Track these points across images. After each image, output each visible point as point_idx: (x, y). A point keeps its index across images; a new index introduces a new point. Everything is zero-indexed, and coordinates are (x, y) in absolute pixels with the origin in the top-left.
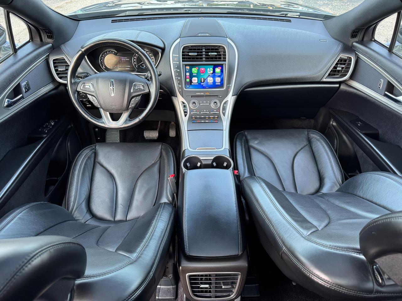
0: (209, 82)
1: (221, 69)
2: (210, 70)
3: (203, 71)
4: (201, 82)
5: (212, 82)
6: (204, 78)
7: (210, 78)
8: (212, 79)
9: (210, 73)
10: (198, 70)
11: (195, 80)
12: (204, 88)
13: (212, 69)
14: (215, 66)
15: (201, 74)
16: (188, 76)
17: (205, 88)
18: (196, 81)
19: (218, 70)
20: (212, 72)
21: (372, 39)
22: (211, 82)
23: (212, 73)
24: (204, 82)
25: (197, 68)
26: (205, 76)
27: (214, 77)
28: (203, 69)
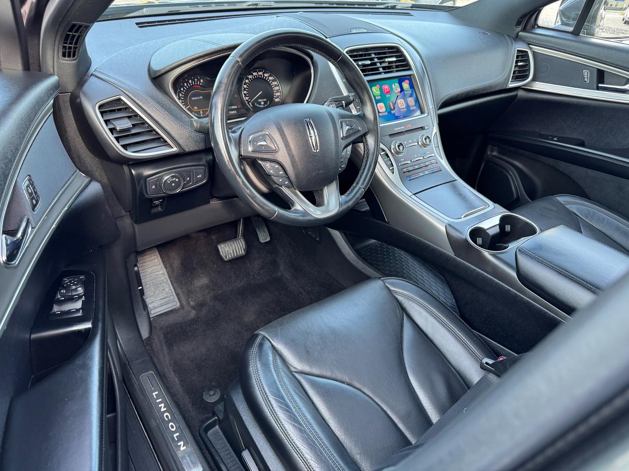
0: (401, 107)
1: (409, 84)
2: (396, 87)
3: (388, 91)
4: (391, 109)
5: (405, 106)
6: (392, 102)
7: (400, 100)
8: (403, 101)
9: (397, 91)
10: (381, 89)
11: (381, 108)
12: (397, 118)
13: (399, 85)
14: (401, 80)
15: (387, 96)
17: (400, 119)
18: (384, 110)
19: (406, 85)
20: (399, 90)
21: (535, 25)
22: (403, 107)
23: (401, 92)
24: (394, 108)
25: (378, 86)
26: (392, 98)
27: (404, 97)
28: (386, 87)
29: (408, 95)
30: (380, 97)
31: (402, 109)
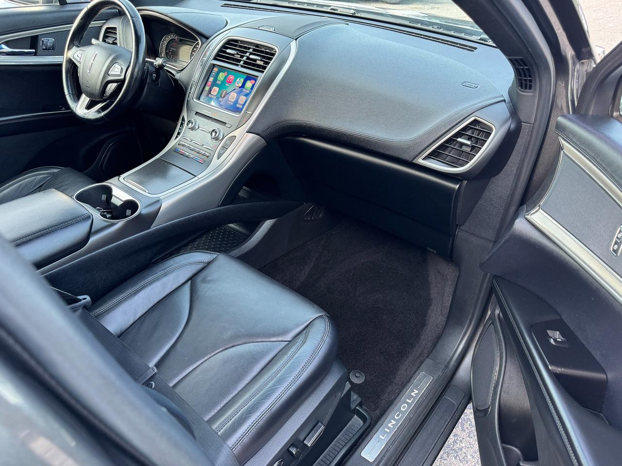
1: (252, 85)
2: (240, 81)
4: (221, 96)
5: (234, 100)
6: (226, 91)
7: (234, 93)
8: (236, 95)
9: (237, 85)
10: (226, 77)
11: (215, 91)
13: (243, 81)
14: (249, 78)
15: (227, 85)
16: (210, 83)
18: (216, 93)
19: (249, 84)
20: (240, 85)
22: (232, 100)
23: (240, 87)
24: (224, 97)
25: (226, 73)
26: (230, 88)
27: (239, 94)
28: (231, 78)
29: (245, 93)
30: (220, 83)
31: (229, 101)
